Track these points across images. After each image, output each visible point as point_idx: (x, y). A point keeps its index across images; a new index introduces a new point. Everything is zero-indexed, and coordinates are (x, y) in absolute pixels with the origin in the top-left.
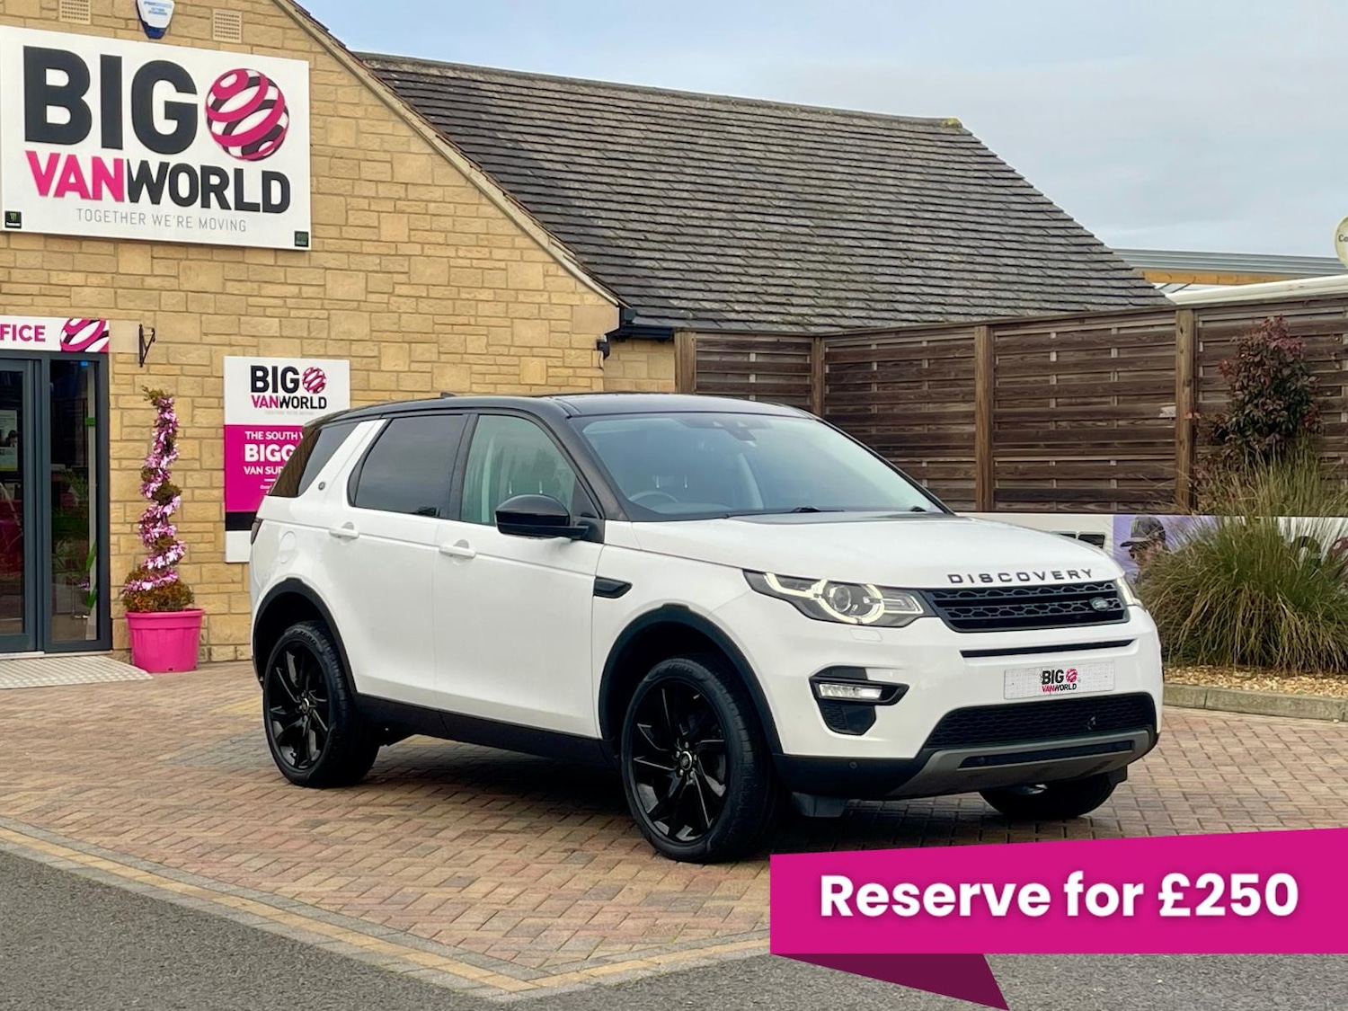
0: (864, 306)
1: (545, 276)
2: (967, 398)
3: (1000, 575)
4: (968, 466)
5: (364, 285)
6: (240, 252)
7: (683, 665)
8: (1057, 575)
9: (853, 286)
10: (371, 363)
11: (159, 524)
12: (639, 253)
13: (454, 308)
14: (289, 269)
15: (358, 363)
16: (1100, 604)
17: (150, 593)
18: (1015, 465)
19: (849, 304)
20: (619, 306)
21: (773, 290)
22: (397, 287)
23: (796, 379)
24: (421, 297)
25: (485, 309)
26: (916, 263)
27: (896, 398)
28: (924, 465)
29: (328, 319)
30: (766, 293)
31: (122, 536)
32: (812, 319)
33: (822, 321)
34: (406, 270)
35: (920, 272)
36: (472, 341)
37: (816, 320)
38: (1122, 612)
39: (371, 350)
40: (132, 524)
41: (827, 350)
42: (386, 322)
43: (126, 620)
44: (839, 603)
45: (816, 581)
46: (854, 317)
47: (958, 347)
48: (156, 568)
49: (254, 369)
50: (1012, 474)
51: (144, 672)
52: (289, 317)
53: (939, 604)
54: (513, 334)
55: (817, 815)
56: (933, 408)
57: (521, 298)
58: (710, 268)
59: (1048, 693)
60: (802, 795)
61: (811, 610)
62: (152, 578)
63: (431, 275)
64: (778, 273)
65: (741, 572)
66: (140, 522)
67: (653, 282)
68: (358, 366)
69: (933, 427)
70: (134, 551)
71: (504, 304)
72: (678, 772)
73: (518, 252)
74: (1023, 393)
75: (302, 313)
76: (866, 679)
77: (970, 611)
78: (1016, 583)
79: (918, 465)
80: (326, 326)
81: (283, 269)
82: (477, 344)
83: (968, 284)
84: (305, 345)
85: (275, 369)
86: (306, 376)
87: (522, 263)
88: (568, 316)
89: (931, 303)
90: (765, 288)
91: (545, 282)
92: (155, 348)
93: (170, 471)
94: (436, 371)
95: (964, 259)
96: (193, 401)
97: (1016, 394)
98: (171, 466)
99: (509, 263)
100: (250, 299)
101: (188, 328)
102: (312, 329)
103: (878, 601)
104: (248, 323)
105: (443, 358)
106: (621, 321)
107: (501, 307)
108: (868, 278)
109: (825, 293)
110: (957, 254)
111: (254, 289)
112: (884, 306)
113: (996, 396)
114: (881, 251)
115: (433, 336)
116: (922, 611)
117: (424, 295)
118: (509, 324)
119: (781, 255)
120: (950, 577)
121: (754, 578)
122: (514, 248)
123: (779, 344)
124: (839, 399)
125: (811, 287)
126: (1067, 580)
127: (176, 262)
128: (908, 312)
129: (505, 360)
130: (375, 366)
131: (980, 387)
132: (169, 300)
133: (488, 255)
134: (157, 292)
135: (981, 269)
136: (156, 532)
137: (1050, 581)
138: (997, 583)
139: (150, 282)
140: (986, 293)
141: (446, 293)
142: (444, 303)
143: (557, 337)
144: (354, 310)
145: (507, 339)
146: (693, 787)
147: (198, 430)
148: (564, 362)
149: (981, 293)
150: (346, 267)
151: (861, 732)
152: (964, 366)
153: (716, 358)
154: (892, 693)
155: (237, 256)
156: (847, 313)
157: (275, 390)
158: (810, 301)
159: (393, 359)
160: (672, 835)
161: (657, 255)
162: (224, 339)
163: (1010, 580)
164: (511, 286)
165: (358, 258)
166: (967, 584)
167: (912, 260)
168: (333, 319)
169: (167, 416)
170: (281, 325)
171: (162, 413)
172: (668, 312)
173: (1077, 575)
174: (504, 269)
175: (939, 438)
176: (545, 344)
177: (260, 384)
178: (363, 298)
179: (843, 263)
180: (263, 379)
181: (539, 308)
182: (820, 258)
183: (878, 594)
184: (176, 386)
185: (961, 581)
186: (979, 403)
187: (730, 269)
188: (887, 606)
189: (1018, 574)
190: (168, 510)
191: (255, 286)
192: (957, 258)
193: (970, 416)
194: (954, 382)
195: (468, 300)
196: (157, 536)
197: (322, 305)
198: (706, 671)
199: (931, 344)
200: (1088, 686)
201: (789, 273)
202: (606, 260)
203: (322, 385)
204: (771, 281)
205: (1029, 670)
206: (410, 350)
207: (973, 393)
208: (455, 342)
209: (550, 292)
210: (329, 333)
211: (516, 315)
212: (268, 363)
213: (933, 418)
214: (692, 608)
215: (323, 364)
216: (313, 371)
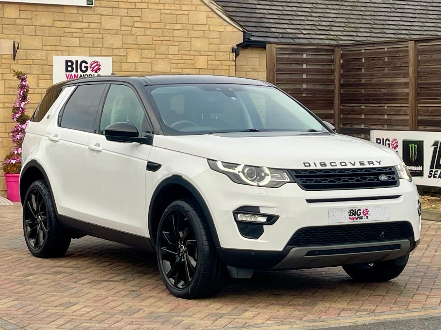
0: (369, 31)
1: (207, 18)
2: (406, 75)
3: (331, 163)
4: (406, 108)
5: (120, 23)
6: (61, 8)
7: (179, 203)
8: (361, 163)
9: (364, 21)
10: (123, 59)
11: (20, 133)
12: (258, 7)
13: (163, 33)
14: (84, 15)
15: (117, 59)
16: (383, 178)
17: (15, 165)
18: (427, 108)
19: (361, 30)
20: (243, 31)
21: (324, 23)
22: (136, 23)
23: (327, 66)
24: (147, 28)
25: (177, 33)
26: (398, 10)
27: (373, 75)
28: (386, 108)
29: (102, 38)
30: (320, 25)
31: (4, 139)
32: (342, 37)
33: (346, 38)
34: (140, 15)
35: (399, 15)
36: (171, 48)
37: (343, 38)
38: (396, 181)
39: (122, 53)
40: (9, 133)
41: (342, 52)
42: (130, 40)
43: (5, 177)
44: (249, 175)
45: (239, 165)
46: (363, 36)
47: (401, 51)
48: (18, 154)
49: (67, 62)
50: (426, 112)
51: (10, 201)
52: (84, 37)
53: (297, 177)
54: (191, 45)
55: (238, 277)
56: (391, 80)
57: (195, 28)
58: (293, 13)
59: (352, 220)
60: (231, 267)
61: (236, 179)
62: (16, 158)
63: (152, 18)
64: (326, 15)
65: (206, 160)
66: (12, 132)
67: (264, 20)
68: (116, 60)
69: (390, 90)
70: (10, 145)
71: (187, 31)
72: (179, 254)
73: (194, 7)
74: (431, 73)
75: (90, 36)
76: (260, 213)
77: (313, 180)
78: (339, 167)
79: (383, 108)
80: (102, 42)
81: (81, 15)
82: (173, 50)
83: (424, 20)
84: (91, 50)
85: (77, 62)
86: (91, 65)
87: (196, 12)
88: (218, 37)
89: (403, 29)
90: (319, 22)
91: (207, 21)
92: (20, 52)
93: (25, 109)
94: (153, 62)
95: (423, 8)
96: (38, 77)
97: (428, 74)
98: (26, 107)
99: (189, 12)
100: (66, 29)
101: (36, 43)
102: (94, 43)
103: (268, 175)
104: (64, 40)
105: (157, 56)
106: (244, 39)
107: (186, 32)
108: (373, 17)
109: (350, 25)
110: (420, 6)
111: (67, 25)
112: (379, 31)
113: (418, 75)
114: (380, 5)
115: (153, 46)
116: (289, 180)
117: (148, 27)
118: (189, 40)
119: (330, 7)
120: (304, 163)
121: (212, 163)
122: (192, 5)
123: (318, 50)
124: (347, 76)
125: (343, 22)
126: (367, 166)
127: (31, 12)
128: (391, 34)
129: (188, 57)
130: (124, 60)
131: (411, 70)
132: (27, 30)
133: (179, 8)
134: (22, 26)
135: (431, 13)
136: (18, 137)
137: (358, 166)
138: (329, 167)
139: (18, 21)
140: (433, 25)
141: (159, 26)
142: (158, 30)
143: (212, 46)
144: (115, 34)
145: (188, 47)
146: (184, 262)
147: (40, 90)
148: (216, 58)
149: (429, 25)
150: (111, 14)
151: (257, 238)
152: (404, 60)
153: (287, 56)
154: (272, 219)
155: (59, 9)
156: (359, 34)
157: (77, 71)
158: (342, 29)
159: (133, 57)
160: (176, 285)
161: (268, 7)
162: (53, 48)
163: (336, 166)
164: (190, 22)
165: (117, 10)
166: (313, 167)
167: (396, 9)
168: (105, 38)
169: (24, 83)
170: (80, 42)
171: (21, 82)
172: (269, 35)
173: (373, 163)
174: (187, 15)
175: (392, 95)
176: (207, 50)
177: (70, 69)
178: (119, 29)
179: (361, 11)
180: (71, 66)
181: (204, 33)
182: (349, 8)
183: (268, 172)
184: (30, 69)
185: (310, 166)
186: (410, 79)
187: (303, 14)
188: (272, 177)
189: (341, 163)
190: (24, 126)
191: (68, 23)
192: (419, 8)
193: (406, 84)
194: (399, 68)
195: (169, 29)
196: (19, 138)
197: (100, 32)
198: (190, 207)
199: (389, 50)
200: (373, 218)
201: (333, 15)
202: (241, 10)
203: (99, 69)
204: (323, 19)
205: (342, 209)
206: (141, 53)
207: (408, 73)
208: (163, 49)
209: (209, 25)
210: (103, 45)
211: (193, 36)
212: (74, 59)
213: (390, 85)
214: (184, 177)
215: (100, 59)
216: (95, 62)
